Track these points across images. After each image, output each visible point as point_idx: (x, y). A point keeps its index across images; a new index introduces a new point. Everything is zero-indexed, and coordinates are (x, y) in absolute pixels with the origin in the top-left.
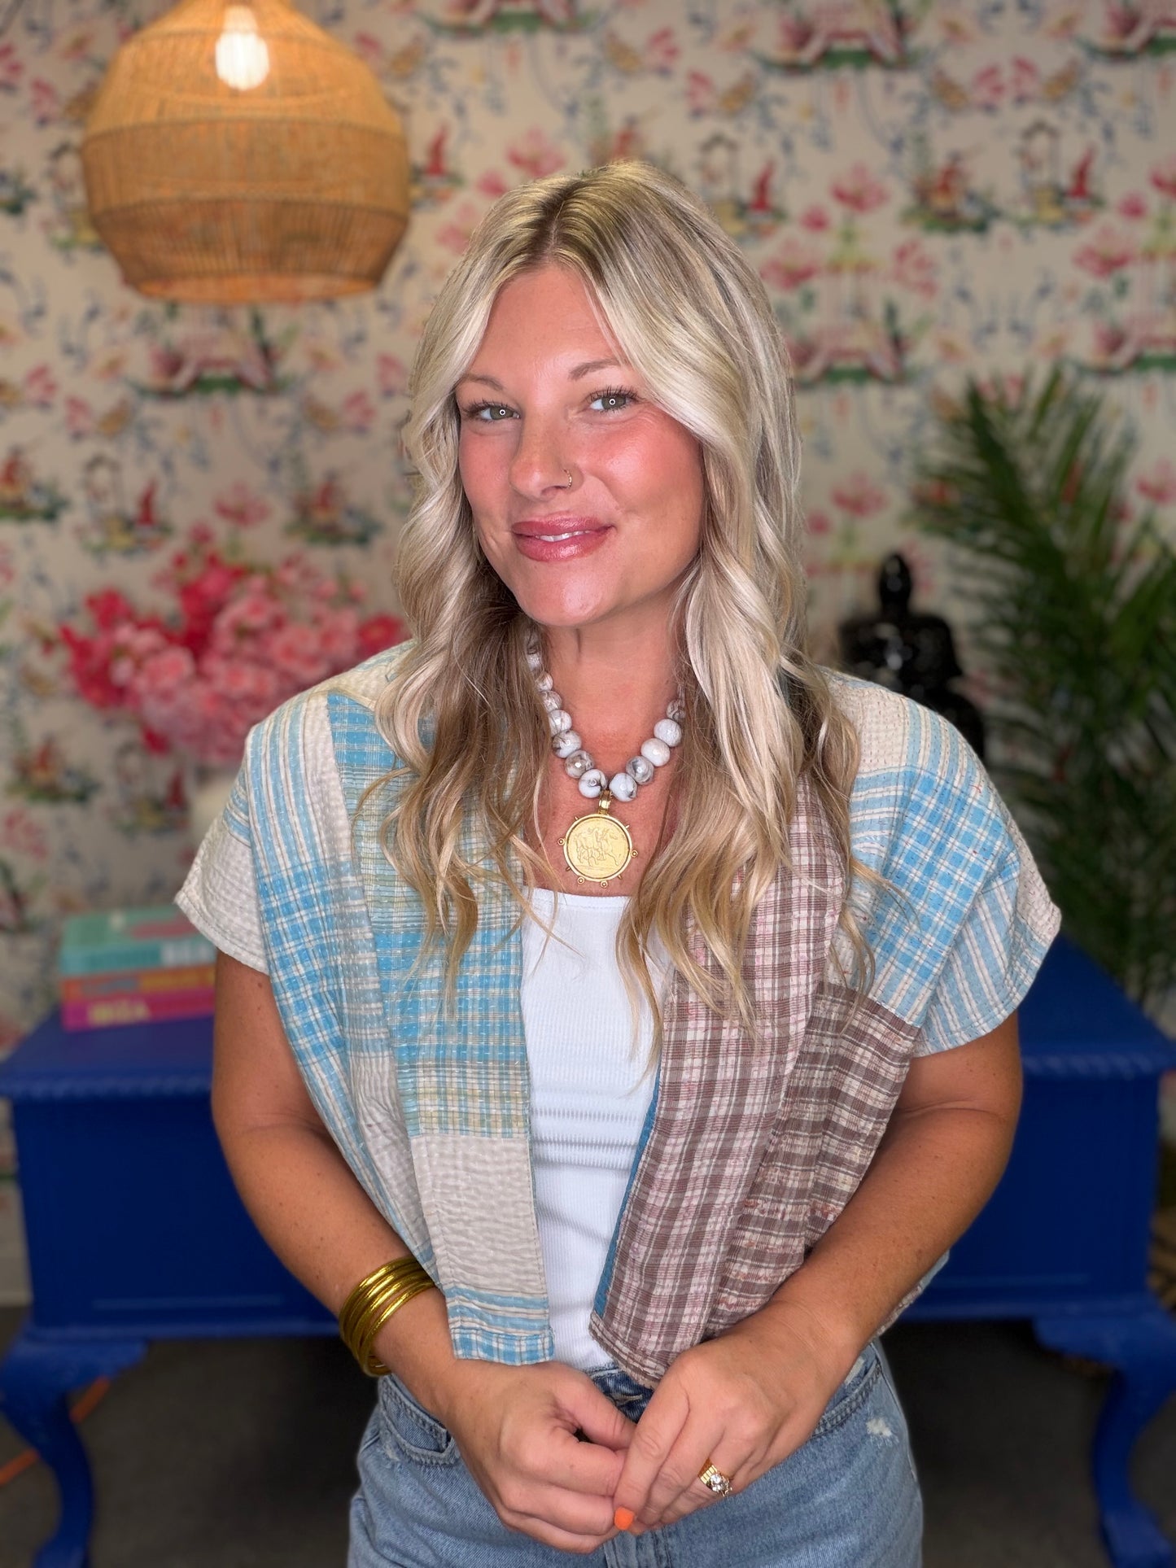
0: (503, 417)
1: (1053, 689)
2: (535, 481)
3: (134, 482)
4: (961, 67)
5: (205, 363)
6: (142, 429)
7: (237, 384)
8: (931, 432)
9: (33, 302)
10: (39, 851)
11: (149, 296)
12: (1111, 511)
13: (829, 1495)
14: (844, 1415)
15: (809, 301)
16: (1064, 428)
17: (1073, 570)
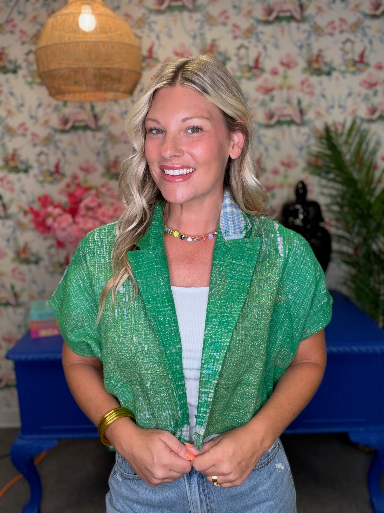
0: (160, 133)
1: (354, 225)
2: (168, 154)
3: (53, 160)
4: (322, 21)
5: (76, 121)
6: (55, 143)
7: (86, 128)
8: (313, 141)
9: (20, 102)
10: (23, 280)
11: (57, 99)
12: (372, 167)
13: (264, 488)
14: (268, 461)
15: (272, 99)
16: (357, 139)
17: (359, 186)
